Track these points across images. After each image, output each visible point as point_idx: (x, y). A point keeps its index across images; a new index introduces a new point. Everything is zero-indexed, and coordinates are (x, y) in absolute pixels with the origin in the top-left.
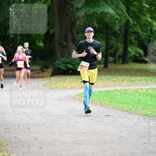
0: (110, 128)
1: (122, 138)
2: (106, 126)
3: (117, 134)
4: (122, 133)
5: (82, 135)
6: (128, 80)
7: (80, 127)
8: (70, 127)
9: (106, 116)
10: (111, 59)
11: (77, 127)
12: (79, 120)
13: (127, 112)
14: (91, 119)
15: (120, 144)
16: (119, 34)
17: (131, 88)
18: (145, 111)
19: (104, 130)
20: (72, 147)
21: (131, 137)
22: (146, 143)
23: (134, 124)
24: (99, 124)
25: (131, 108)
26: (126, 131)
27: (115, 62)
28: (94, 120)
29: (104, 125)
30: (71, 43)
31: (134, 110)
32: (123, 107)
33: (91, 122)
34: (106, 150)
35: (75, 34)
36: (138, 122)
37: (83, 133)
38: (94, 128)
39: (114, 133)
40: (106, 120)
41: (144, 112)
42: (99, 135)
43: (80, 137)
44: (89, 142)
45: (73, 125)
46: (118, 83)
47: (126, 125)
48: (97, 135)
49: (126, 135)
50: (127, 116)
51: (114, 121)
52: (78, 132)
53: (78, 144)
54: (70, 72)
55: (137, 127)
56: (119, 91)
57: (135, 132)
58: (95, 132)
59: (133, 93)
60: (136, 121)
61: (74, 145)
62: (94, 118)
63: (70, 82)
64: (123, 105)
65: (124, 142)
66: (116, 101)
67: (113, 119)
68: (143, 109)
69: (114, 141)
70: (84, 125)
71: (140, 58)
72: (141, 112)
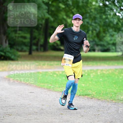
0: (34, 102)
1: (43, 110)
2: (30, 101)
3: (40, 107)
4: (43, 106)
5: (12, 108)
6: (48, 64)
7: (10, 101)
8: (2, 101)
9: (30, 92)
10: (34, 47)
11: (7, 101)
12: (9, 96)
13: (47, 90)
14: (19, 95)
15: (41, 115)
16: (41, 28)
17: (50, 70)
18: (61, 88)
19: (29, 104)
20: (4, 117)
21: (50, 109)
22: (62, 114)
23: (53, 99)
24: (25, 99)
25: (50, 87)
26: (46, 105)
27: (37, 50)
28: (21, 96)
29: (29, 100)
30: (3, 35)
31: (53, 88)
32: (44, 85)
33: (19, 97)
34: (30, 120)
35: (6, 28)
36: (55, 98)
37: (13, 106)
38: (21, 103)
39: (37, 106)
40: (31, 96)
41: (61, 90)
42: (25, 108)
43: (10, 109)
44: (17, 113)
45: (5, 100)
46: (40, 67)
47: (46, 100)
48: (23, 107)
49: (46, 107)
50: (47, 93)
51: (37, 96)
52: (8, 106)
53: (9, 115)
54: (2, 58)
55: (55, 102)
56: (41, 73)
57: (54, 105)
58: (22, 106)
59: (51, 74)
60: (54, 97)
61: (5, 116)
62: (21, 94)
63: (2, 66)
64: (44, 84)
65: (44, 113)
66: (38, 81)
67: (36, 95)
68: (59, 87)
69: (37, 113)
70: (13, 100)
71: (57, 47)
72: (58, 89)
